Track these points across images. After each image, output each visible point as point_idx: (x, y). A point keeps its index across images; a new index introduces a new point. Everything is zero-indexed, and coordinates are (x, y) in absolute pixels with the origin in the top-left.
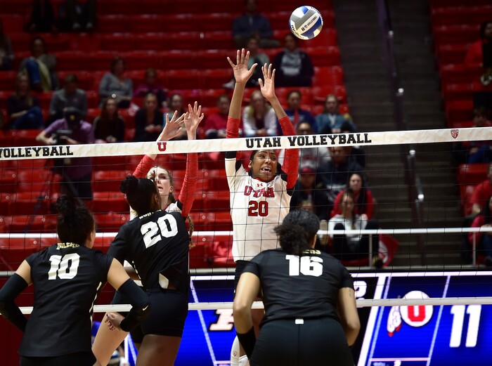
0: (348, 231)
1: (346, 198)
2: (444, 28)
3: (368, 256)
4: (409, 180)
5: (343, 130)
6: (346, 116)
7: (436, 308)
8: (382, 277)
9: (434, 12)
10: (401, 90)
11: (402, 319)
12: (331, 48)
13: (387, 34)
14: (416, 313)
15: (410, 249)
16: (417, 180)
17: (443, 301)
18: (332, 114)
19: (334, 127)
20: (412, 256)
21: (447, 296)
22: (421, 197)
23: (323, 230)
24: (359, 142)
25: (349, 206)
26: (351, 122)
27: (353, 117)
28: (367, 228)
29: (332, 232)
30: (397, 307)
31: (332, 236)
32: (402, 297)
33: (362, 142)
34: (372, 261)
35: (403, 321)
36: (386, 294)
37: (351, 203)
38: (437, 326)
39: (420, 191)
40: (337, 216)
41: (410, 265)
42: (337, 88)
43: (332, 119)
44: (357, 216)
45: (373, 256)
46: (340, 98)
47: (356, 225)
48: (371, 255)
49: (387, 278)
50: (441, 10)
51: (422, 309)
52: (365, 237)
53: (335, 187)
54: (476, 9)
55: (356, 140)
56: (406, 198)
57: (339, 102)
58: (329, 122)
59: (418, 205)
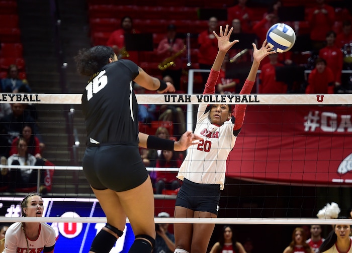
0: (22, 167)
1: (22, 142)
2: (98, 20)
3: (36, 185)
4: (69, 130)
5: (20, 91)
6: (24, 81)
7: (85, 225)
8: (46, 201)
9: (91, 8)
10: (65, 64)
11: (59, 232)
12: (14, 30)
13: (56, 22)
14: (70, 228)
15: (66, 181)
16: (75, 131)
17: (90, 220)
18: (14, 79)
19: (14, 88)
20: (67, 186)
21: (93, 216)
22: (77, 143)
23: (3, 165)
24: (31, 100)
25: (23, 147)
26: (27, 86)
27: (29, 82)
28: (36, 164)
29: (10, 166)
30: (56, 224)
31: (9, 169)
32: (60, 216)
33: (34, 101)
34: (40, 188)
35: (60, 234)
36: (48, 213)
37: (25, 146)
38: (85, 238)
39: (76, 139)
40: (14, 155)
41: (66, 193)
42: (18, 60)
43: (14, 83)
44: (29, 155)
45: (40, 185)
46: (20, 67)
47: (28, 162)
48: (38, 184)
49: (50, 202)
50: (96, 7)
51: (74, 225)
52: (35, 171)
53: (14, 134)
54: (121, 7)
55: (29, 99)
56: (66, 143)
57: (19, 71)
58: (12, 85)
59: (74, 150)
